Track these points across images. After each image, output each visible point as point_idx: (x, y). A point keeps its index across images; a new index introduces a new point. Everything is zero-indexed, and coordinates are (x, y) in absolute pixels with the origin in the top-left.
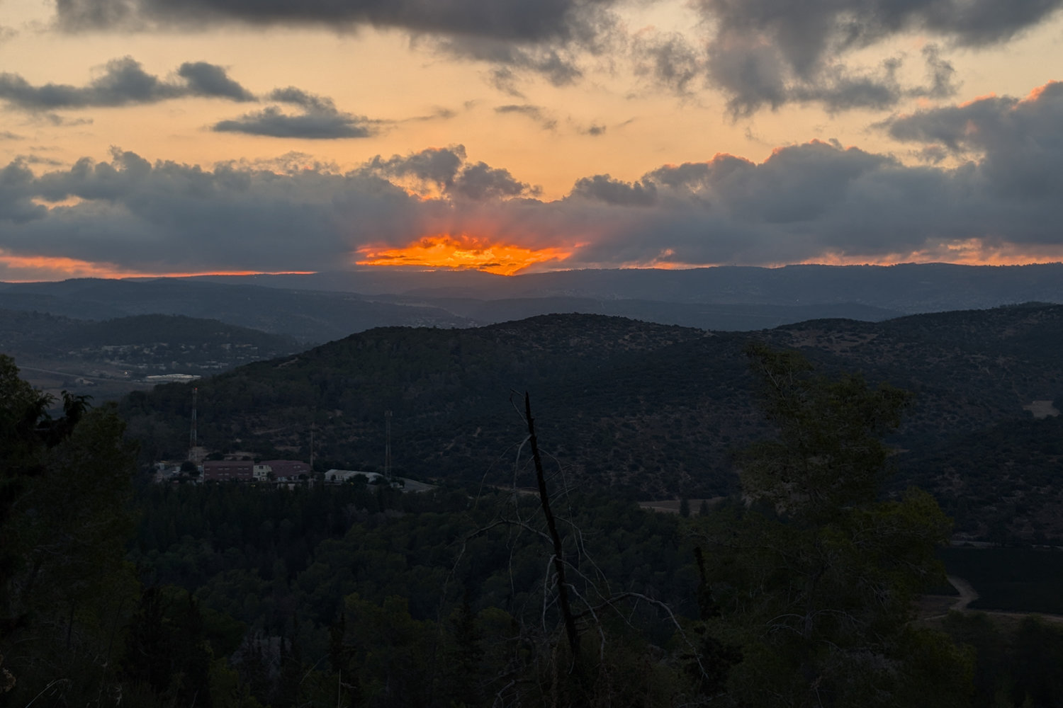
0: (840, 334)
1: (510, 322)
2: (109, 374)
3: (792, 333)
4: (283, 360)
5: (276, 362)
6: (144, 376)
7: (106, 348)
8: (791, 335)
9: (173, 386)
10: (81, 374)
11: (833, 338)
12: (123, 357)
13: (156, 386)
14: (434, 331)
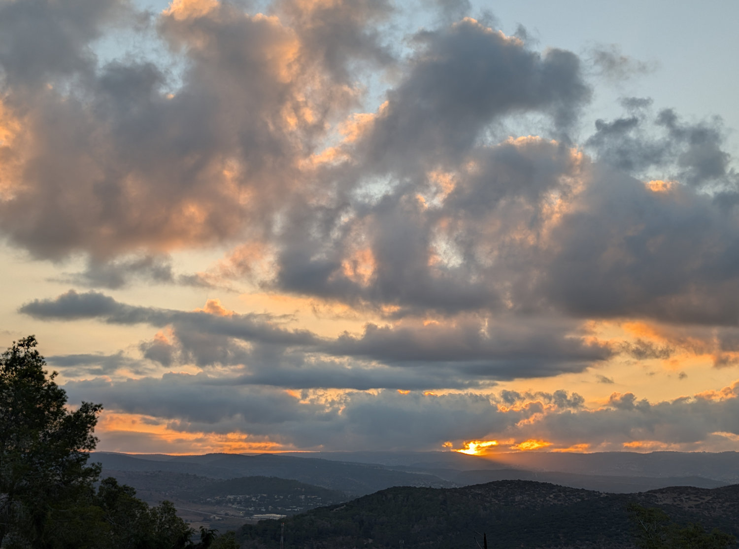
0: (688, 497)
1: (478, 485)
2: (231, 513)
3: (657, 495)
4: (337, 506)
5: (331, 508)
6: (252, 515)
7: (229, 497)
8: (656, 497)
9: (270, 521)
10: (215, 513)
11: (684, 499)
12: (240, 503)
13: (259, 522)
14: (430, 489)
